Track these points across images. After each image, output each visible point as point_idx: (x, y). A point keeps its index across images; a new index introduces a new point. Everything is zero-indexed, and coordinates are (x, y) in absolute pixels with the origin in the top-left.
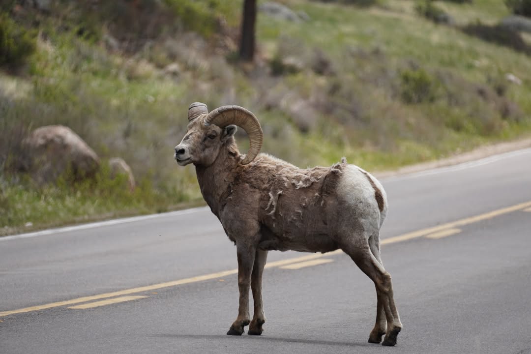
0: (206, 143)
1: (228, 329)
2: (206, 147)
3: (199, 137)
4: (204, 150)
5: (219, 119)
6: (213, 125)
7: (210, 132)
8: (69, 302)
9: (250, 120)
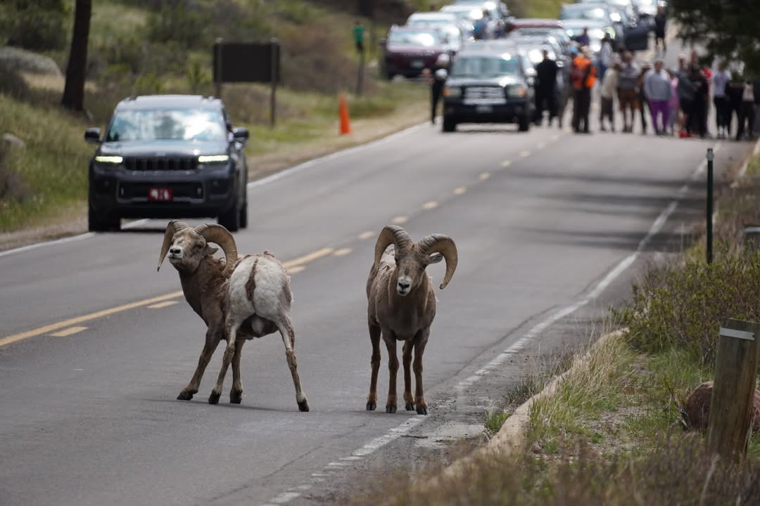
0: (195, 250)
1: (178, 395)
2: (194, 253)
3: (190, 244)
4: (191, 256)
5: (207, 233)
6: (202, 236)
7: (199, 243)
8: (147, 302)
9: (230, 241)
